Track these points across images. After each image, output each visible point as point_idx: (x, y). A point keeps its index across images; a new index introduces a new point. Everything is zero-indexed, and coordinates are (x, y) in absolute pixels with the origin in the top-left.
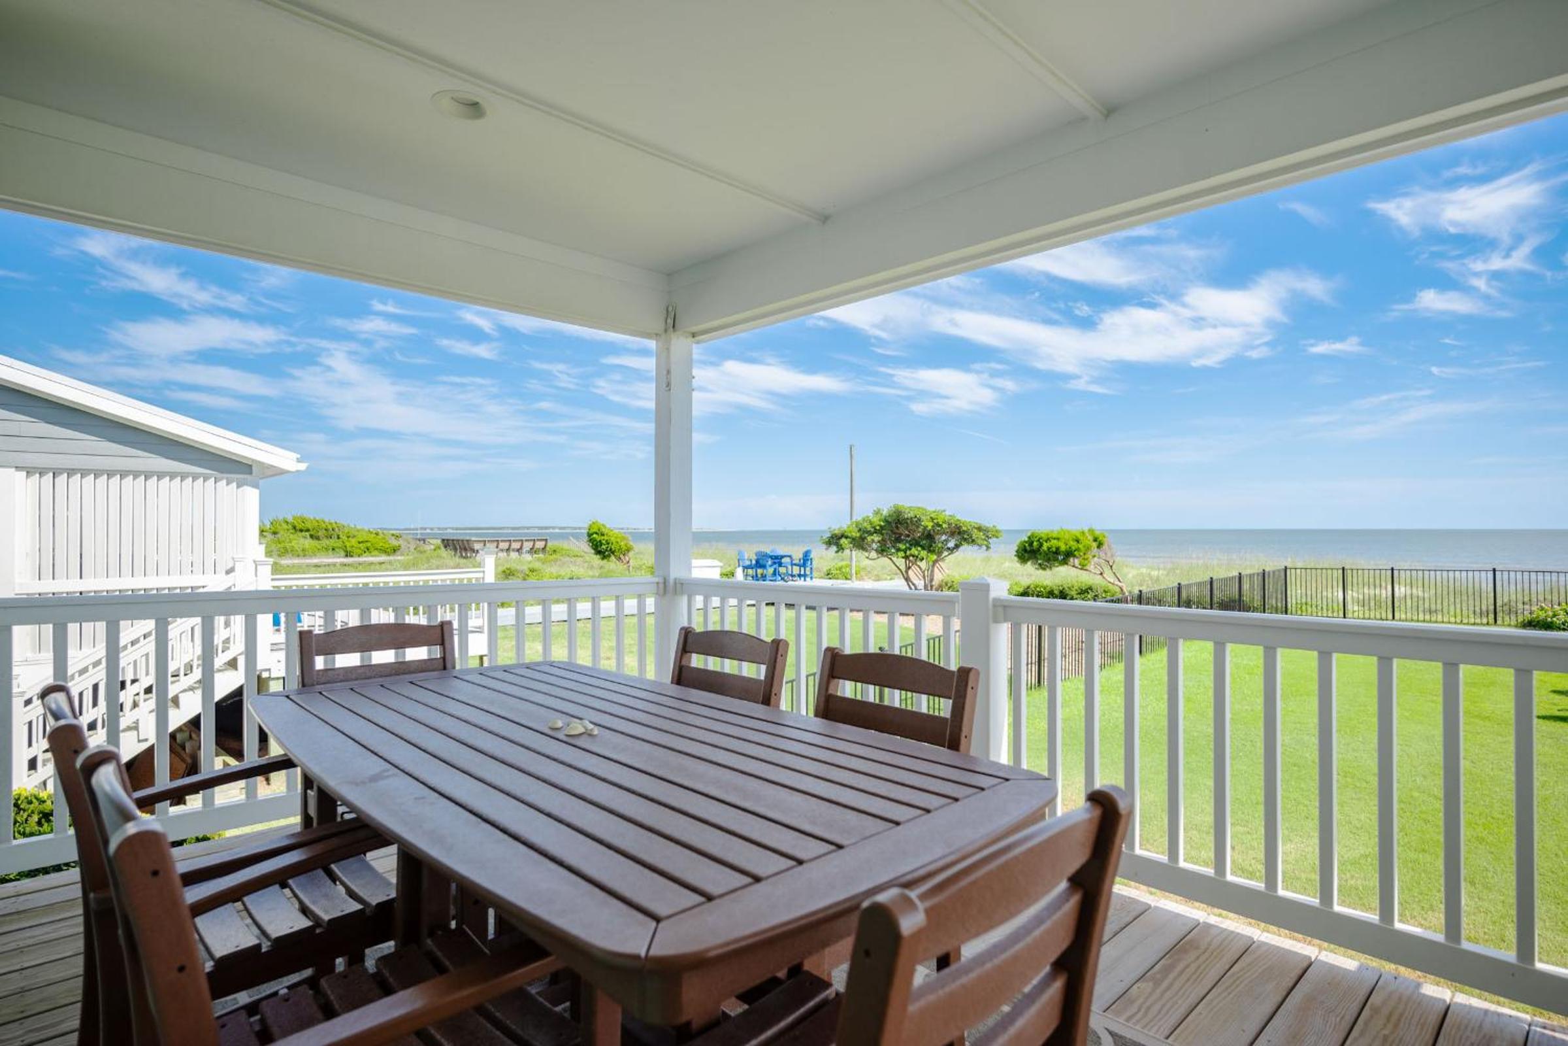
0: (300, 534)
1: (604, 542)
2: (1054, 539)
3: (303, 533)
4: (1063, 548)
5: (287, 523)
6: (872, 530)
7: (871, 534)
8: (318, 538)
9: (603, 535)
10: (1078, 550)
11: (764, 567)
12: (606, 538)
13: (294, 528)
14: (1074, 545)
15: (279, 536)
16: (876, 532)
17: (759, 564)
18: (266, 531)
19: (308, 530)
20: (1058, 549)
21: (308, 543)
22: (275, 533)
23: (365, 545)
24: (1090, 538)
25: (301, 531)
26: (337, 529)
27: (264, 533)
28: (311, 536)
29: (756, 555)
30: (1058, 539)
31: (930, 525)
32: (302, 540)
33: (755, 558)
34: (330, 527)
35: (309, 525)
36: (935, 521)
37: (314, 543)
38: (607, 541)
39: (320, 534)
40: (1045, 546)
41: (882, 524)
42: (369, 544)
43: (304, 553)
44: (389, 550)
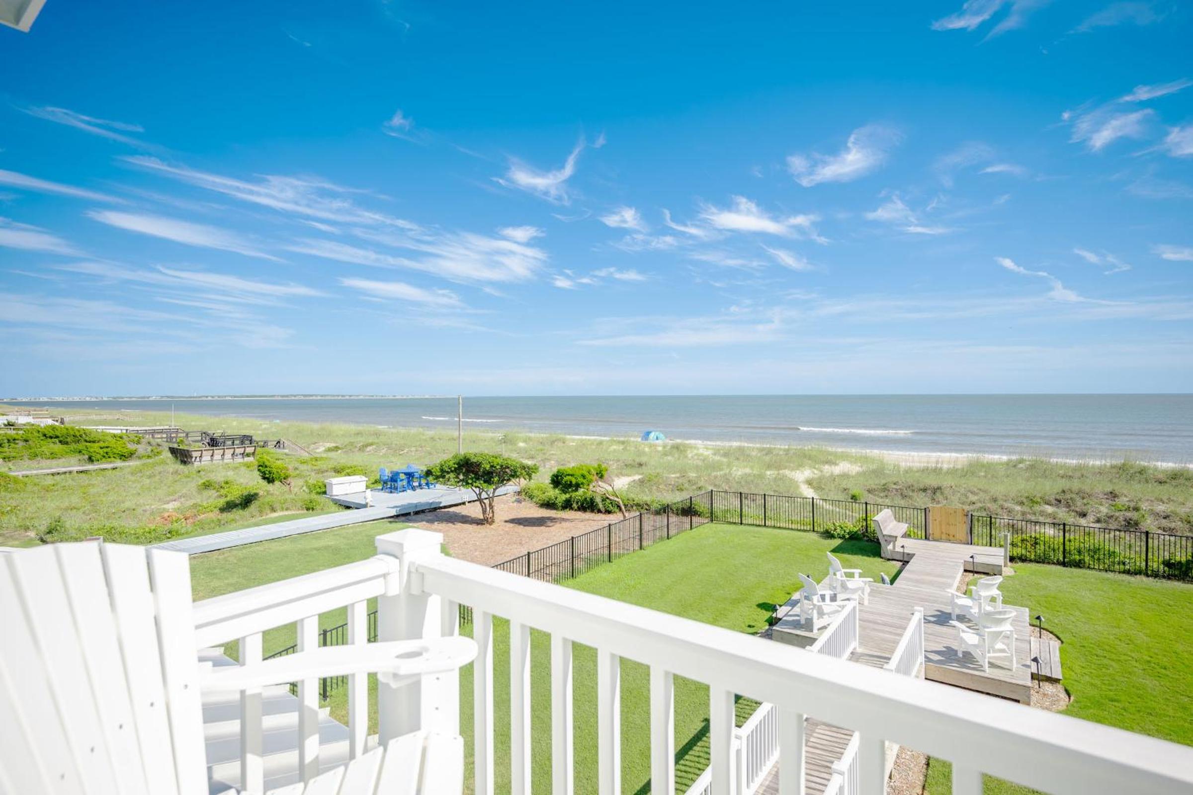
0: (49, 440)
1: (267, 472)
2: (569, 475)
3: (53, 440)
4: (574, 481)
5: (39, 432)
6: (449, 470)
7: (448, 473)
8: (67, 443)
9: (266, 467)
10: (582, 484)
11: (396, 481)
12: (268, 469)
13: (45, 435)
14: (581, 480)
15: (30, 442)
16: (452, 471)
17: (394, 478)
18: (18, 440)
19: (57, 437)
20: (571, 482)
21: (58, 447)
22: (26, 441)
23: (105, 450)
24: (594, 472)
25: (51, 437)
26: (84, 435)
27: (17, 442)
28: (60, 442)
29: (391, 473)
30: (571, 475)
31: (488, 467)
32: (52, 445)
33: (390, 475)
34: (78, 434)
35: (58, 433)
36: (492, 464)
37: (64, 447)
38: (269, 471)
39: (69, 440)
40: (565, 479)
41: (456, 466)
42: (109, 449)
43: (53, 456)
44: (126, 454)
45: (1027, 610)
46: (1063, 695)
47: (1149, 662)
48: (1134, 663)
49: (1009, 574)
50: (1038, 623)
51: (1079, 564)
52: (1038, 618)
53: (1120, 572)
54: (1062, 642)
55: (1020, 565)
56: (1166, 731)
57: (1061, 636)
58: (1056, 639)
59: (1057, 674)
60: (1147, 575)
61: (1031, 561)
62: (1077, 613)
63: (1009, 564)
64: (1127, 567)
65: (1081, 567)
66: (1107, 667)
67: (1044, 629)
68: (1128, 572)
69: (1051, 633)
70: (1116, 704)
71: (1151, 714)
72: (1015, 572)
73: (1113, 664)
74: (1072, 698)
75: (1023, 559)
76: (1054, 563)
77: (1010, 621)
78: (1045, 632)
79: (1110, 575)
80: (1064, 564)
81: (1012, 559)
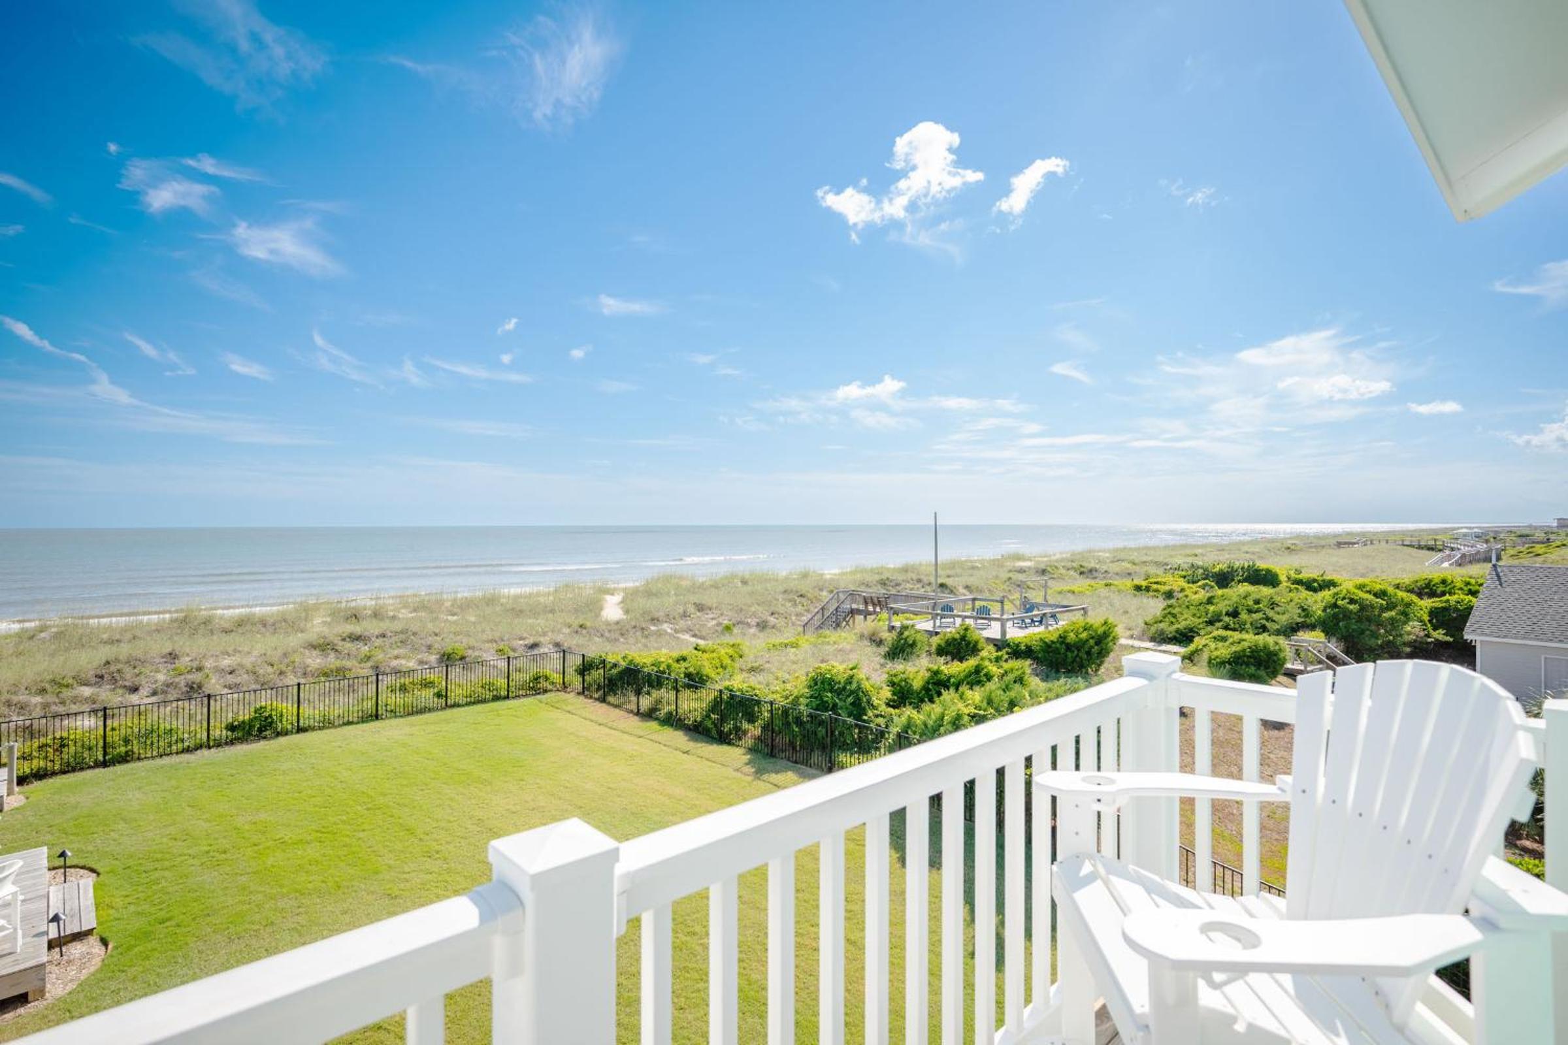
45: (45, 849)
46: (98, 949)
47: (208, 852)
48: (191, 861)
49: (16, 805)
50: (62, 864)
51: (124, 759)
52: (63, 855)
53: (177, 753)
54: (98, 874)
55: (37, 785)
56: (224, 926)
57: (94, 866)
58: (90, 873)
59: (89, 922)
60: (209, 747)
61: (54, 774)
62: (121, 825)
63: (17, 789)
64: (186, 744)
65: (127, 762)
66: (157, 882)
67: (70, 867)
68: (187, 750)
69: (83, 868)
70: (168, 924)
71: (208, 915)
72: (27, 798)
73: (167, 873)
74: (110, 947)
75: (40, 775)
76: (90, 767)
77: (12, 878)
78: (72, 870)
79: (166, 760)
80: (104, 764)
81: (22, 781)
